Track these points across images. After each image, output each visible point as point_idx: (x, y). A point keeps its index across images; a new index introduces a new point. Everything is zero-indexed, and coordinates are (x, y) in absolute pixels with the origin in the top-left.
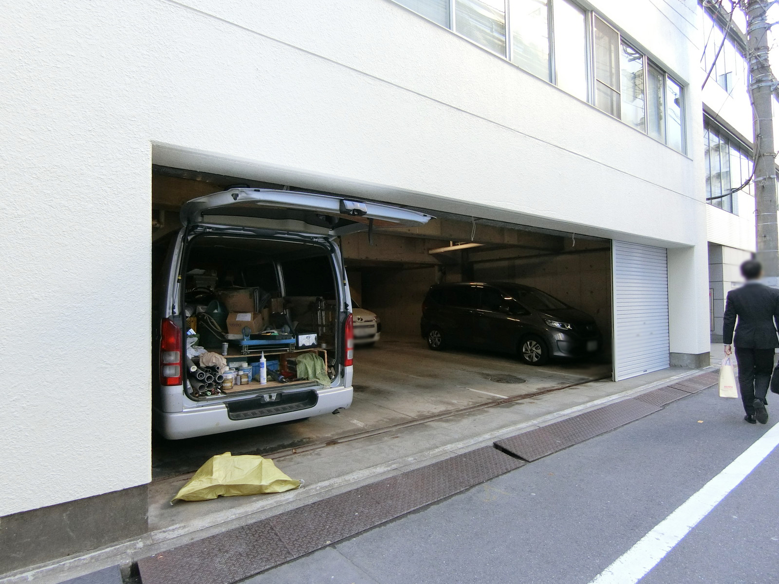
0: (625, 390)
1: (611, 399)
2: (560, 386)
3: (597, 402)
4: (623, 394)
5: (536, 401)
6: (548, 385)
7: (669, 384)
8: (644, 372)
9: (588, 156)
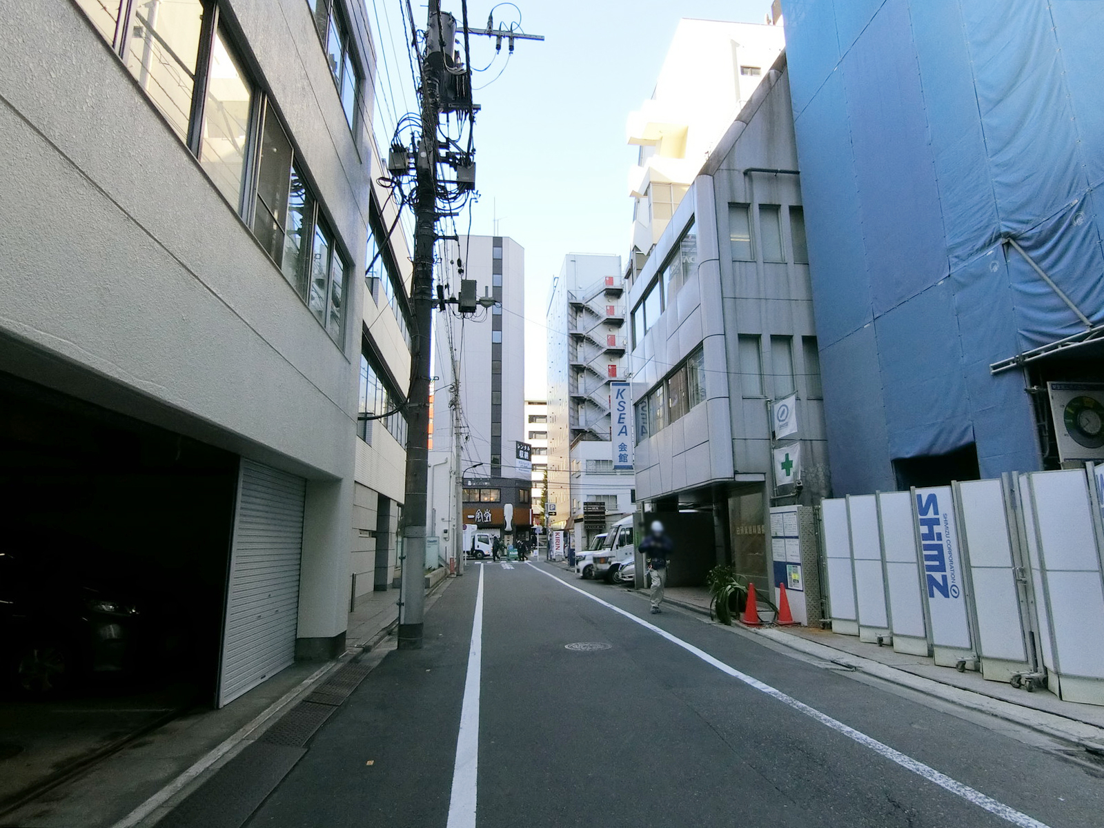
0: (240, 724)
1: (221, 753)
2: (108, 745)
3: (196, 769)
4: (240, 734)
5: (54, 806)
6: (77, 748)
7: (303, 696)
8: (262, 678)
9: (232, 306)
